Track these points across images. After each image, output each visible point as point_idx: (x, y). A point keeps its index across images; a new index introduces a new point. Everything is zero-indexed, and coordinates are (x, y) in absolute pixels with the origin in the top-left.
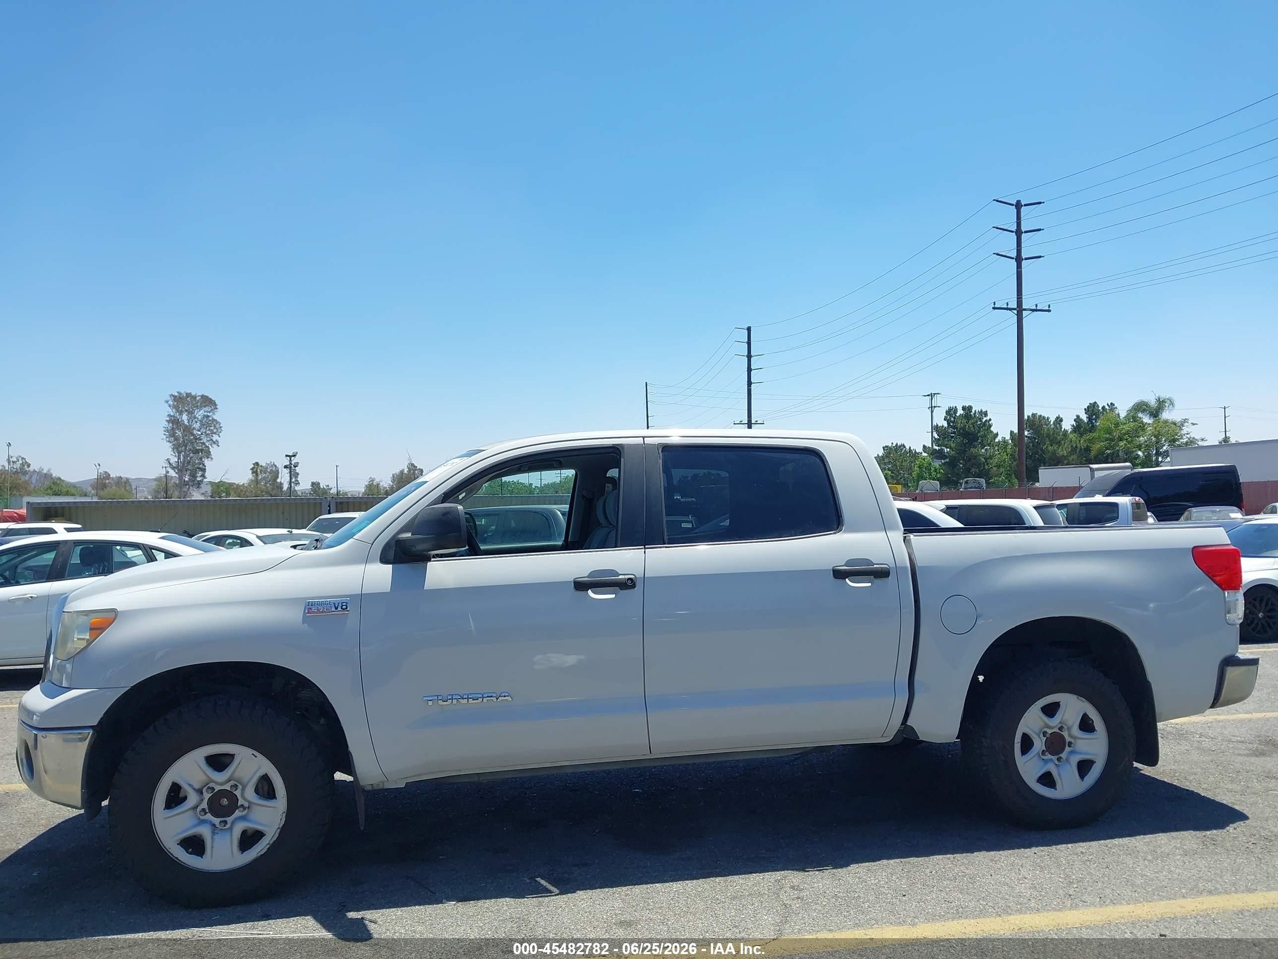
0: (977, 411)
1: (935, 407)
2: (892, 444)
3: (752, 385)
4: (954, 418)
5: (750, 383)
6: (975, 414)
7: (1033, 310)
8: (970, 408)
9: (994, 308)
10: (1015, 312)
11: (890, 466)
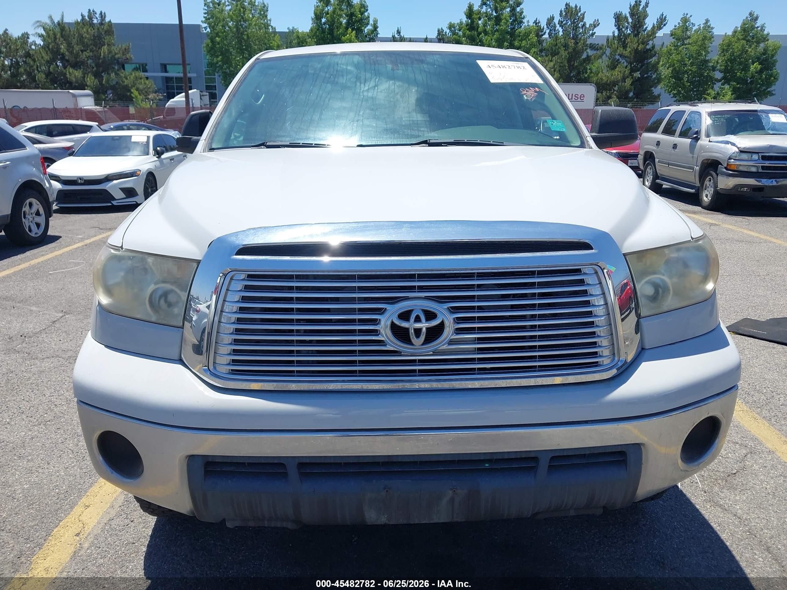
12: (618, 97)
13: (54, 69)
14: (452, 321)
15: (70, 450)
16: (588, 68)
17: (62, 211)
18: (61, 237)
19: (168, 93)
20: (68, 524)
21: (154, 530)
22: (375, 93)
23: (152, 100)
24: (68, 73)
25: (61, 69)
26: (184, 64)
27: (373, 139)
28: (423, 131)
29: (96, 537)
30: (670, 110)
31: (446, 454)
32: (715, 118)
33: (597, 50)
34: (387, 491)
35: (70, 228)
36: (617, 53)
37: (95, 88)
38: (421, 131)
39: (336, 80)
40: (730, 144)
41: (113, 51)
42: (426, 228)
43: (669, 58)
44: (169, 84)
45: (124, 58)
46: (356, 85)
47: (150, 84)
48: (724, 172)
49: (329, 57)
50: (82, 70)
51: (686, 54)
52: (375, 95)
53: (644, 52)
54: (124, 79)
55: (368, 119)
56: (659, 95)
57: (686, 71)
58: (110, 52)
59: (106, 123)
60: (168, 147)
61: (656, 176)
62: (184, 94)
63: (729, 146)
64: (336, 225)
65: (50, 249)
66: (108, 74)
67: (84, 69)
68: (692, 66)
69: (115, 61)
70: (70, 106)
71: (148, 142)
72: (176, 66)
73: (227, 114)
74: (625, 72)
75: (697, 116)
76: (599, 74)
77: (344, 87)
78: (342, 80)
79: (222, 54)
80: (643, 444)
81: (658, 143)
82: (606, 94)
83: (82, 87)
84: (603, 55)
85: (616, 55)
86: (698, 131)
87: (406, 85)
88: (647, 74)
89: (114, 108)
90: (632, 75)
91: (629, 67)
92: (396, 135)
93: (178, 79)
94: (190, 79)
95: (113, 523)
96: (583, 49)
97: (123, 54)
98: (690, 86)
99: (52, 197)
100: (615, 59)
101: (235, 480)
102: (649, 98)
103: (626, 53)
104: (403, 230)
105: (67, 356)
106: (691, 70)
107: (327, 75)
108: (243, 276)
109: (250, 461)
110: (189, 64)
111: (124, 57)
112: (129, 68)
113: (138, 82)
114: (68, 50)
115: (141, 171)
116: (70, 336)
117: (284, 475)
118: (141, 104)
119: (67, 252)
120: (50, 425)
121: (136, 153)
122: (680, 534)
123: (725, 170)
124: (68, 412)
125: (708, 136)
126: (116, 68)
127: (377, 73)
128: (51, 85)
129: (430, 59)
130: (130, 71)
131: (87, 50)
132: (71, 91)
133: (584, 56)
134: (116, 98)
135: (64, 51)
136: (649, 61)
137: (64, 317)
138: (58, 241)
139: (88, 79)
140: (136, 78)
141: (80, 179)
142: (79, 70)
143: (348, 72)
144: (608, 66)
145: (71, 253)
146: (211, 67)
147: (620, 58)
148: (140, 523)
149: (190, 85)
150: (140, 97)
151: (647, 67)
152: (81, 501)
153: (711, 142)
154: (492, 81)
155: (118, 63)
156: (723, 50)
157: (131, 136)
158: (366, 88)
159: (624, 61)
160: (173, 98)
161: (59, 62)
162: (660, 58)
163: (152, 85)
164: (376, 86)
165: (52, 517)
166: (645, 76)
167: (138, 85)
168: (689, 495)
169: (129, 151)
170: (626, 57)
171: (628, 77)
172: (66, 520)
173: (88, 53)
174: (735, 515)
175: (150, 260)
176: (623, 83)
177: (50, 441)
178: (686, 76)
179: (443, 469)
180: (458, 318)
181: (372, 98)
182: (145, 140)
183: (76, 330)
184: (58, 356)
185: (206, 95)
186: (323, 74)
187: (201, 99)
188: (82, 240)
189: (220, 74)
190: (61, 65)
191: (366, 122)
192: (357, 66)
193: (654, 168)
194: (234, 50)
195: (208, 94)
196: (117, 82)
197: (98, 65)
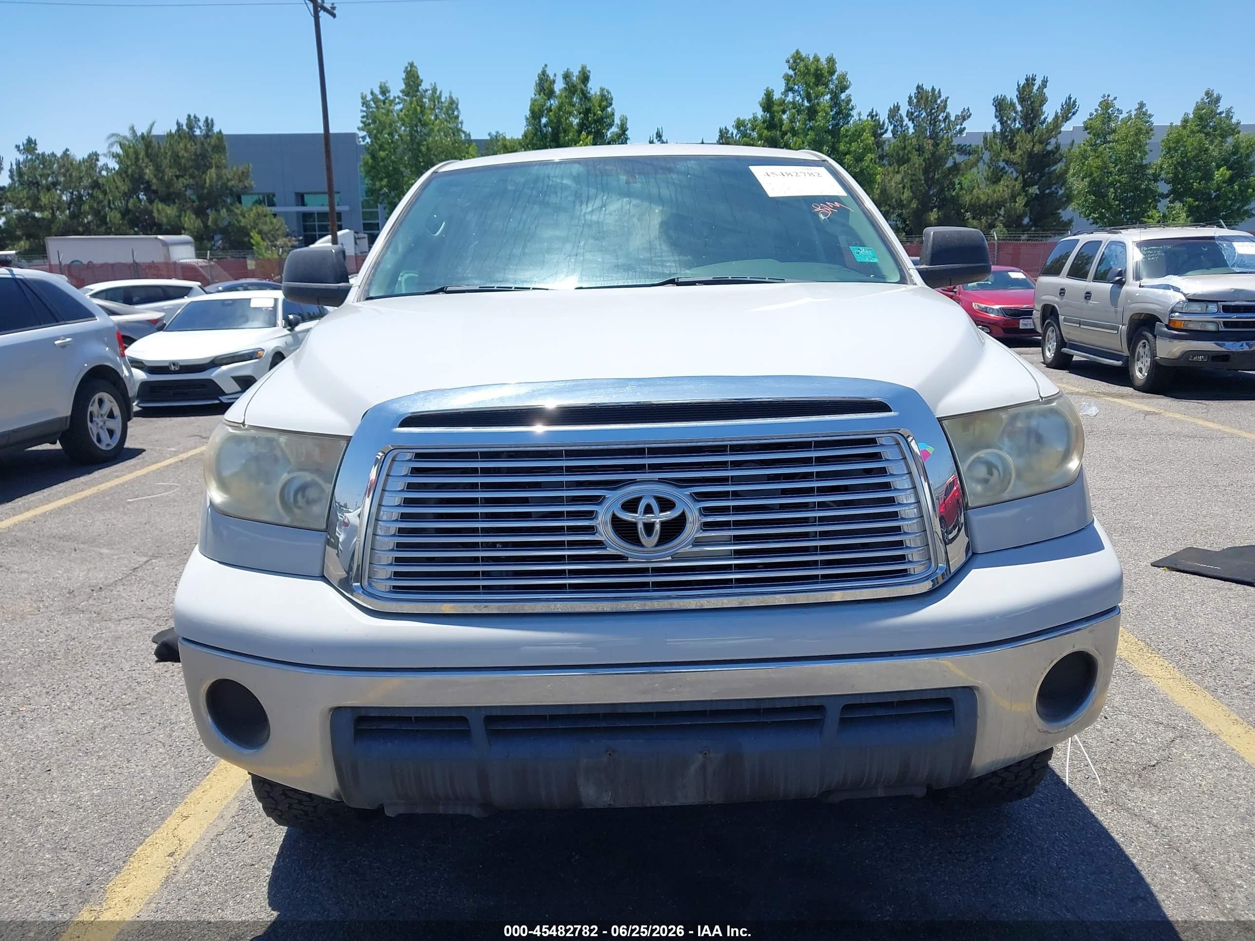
12: (1005, 226)
13: (134, 205)
14: (697, 513)
15: (160, 742)
16: (957, 182)
17: (146, 413)
18: (144, 450)
19: (305, 236)
20: (158, 841)
21: (282, 848)
22: (602, 216)
23: (282, 247)
24: (155, 211)
25: (145, 205)
26: (331, 192)
27: (598, 279)
28: (670, 266)
29: (198, 857)
30: (1078, 240)
31: (692, 701)
32: (1148, 250)
33: (970, 154)
34: (610, 754)
35: (157, 437)
36: (1001, 159)
37: (197, 232)
38: (666, 267)
39: (547, 198)
40: (1172, 290)
41: (225, 177)
42: (661, 385)
43: (1083, 164)
44: (308, 223)
45: (241, 187)
46: (574, 206)
47: (279, 224)
48: (1165, 333)
49: (536, 167)
50: (177, 205)
51: (1110, 157)
52: (601, 219)
53: (1044, 156)
54: (241, 218)
55: (591, 251)
56: (1070, 221)
57: (1112, 183)
58: (219, 177)
59: (213, 283)
60: (305, 314)
61: (1062, 343)
62: (329, 237)
63: (1171, 292)
64: (536, 385)
65: (127, 467)
66: (216, 210)
67: (180, 204)
68: (1121, 175)
69: (228, 191)
70: (159, 258)
71: (275, 307)
72: (318, 196)
73: (390, 249)
74: (1014, 186)
75: (1119, 249)
76: (975, 191)
77: (559, 209)
78: (553, 199)
79: (388, 175)
80: (977, 688)
81: (1062, 292)
82: (987, 222)
83: (176, 230)
84: (978, 161)
85: (999, 161)
86: (1121, 271)
87: (647, 204)
88: (1050, 189)
89: (225, 260)
90: (1026, 192)
91: (1020, 178)
92: (630, 273)
93: (322, 216)
94: (339, 215)
95: (222, 839)
96: (947, 153)
97: (240, 181)
98: (1119, 205)
99: (132, 391)
100: (997, 167)
101: (396, 742)
102: (1054, 226)
103: (1015, 157)
104: (627, 388)
105: (154, 616)
106: (1119, 181)
107: (534, 193)
108: (409, 456)
109: (418, 715)
110: (339, 193)
111: (241, 185)
112: (247, 200)
113: (261, 221)
114: (155, 176)
115: (263, 350)
116: (159, 588)
117: (466, 734)
118: (265, 255)
119: (153, 472)
120: (131, 710)
121: (256, 324)
122: (1063, 849)
123: (1166, 329)
124: (156, 691)
125: (1138, 277)
126: (229, 201)
127: (605, 188)
128: (130, 228)
129: (681, 166)
130: (250, 205)
131: (186, 175)
132: (160, 237)
133: (949, 164)
134: (227, 245)
135: (149, 177)
136: (1053, 169)
137: (150, 562)
138: (140, 456)
139: (186, 218)
140: (259, 215)
141: (174, 365)
142: (172, 205)
143: (564, 188)
144: (987, 179)
145: (159, 473)
146: (372, 194)
147: (1006, 166)
148: (262, 838)
149: (339, 223)
150: (264, 244)
151: (1049, 178)
152: (177, 809)
153: (1143, 286)
154: (771, 194)
155: (232, 194)
156: (1169, 149)
157: (250, 299)
158: (590, 209)
159: (1012, 169)
160: (313, 243)
161: (142, 193)
162: (1070, 164)
163: (282, 225)
164: (604, 205)
165: (134, 831)
166: (1047, 191)
167: (261, 226)
168: (1080, 795)
169: (247, 321)
170: (1015, 164)
171: (1019, 194)
172: (155, 835)
173: (186, 180)
174: (1149, 823)
175: (283, 439)
176: (1012, 204)
177: (131, 731)
178: (1112, 190)
179: (689, 723)
180: (705, 509)
181: (598, 223)
182: (271, 304)
183: (168, 580)
184: (141, 616)
185: (364, 238)
186: (529, 192)
187: (356, 243)
188: (175, 454)
189: (384, 205)
190: (145, 198)
191: (588, 256)
192: (577, 179)
193: (1057, 330)
194: (406, 169)
195: (366, 236)
196: (230, 222)
197: (201, 198)
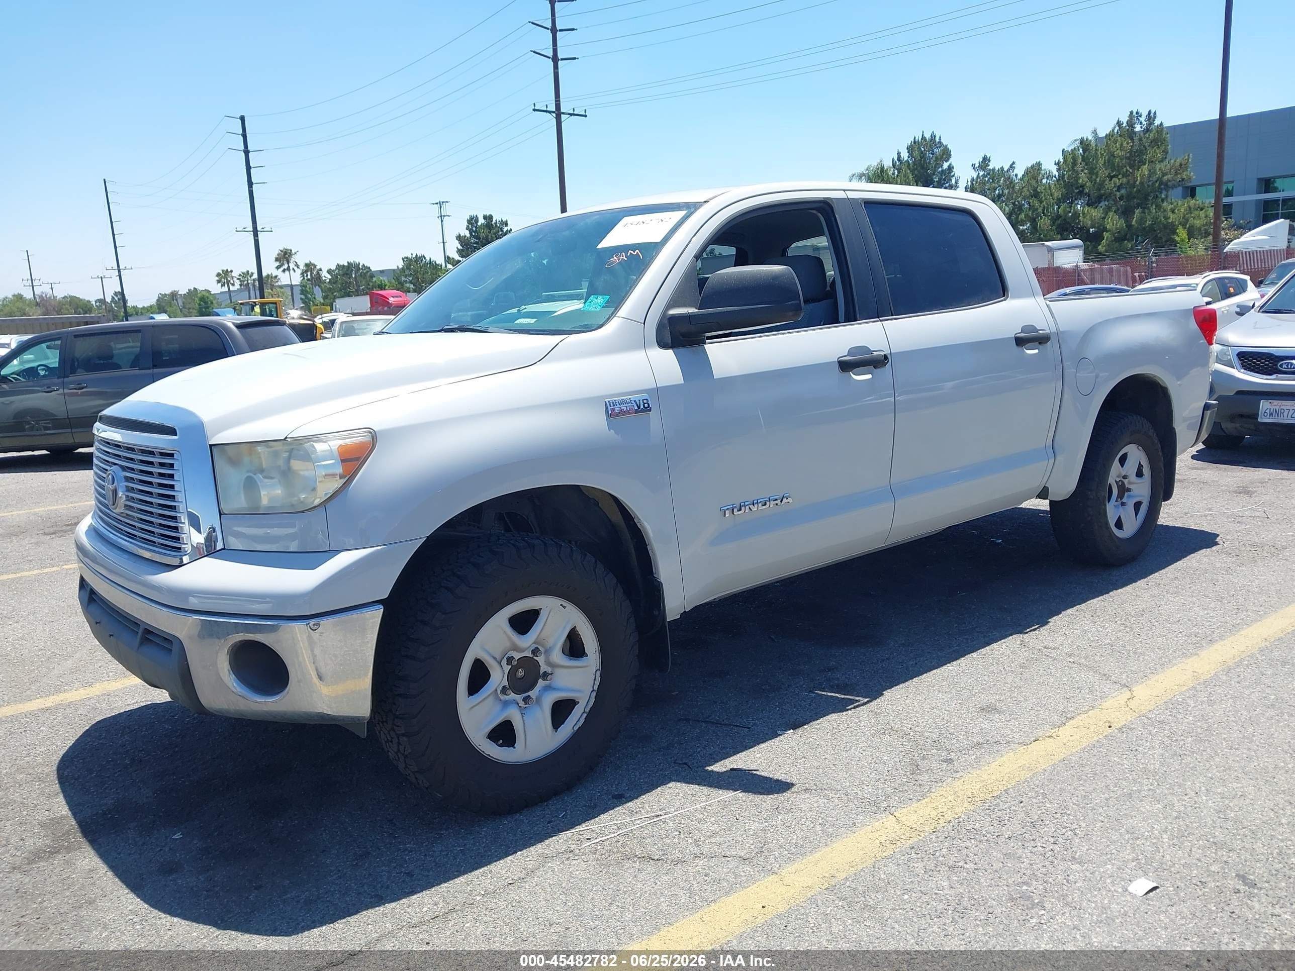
0: (498, 221)
1: (444, 216)
2: (412, 254)
3: (253, 186)
4: (476, 227)
5: (250, 184)
6: (496, 223)
7: (571, 115)
8: (491, 217)
9: (534, 110)
10: (554, 115)
11: (411, 279)
37: (1119, 233)
41: (1159, 172)
44: (1269, 212)
45: (1178, 180)
50: (1104, 207)
54: (1169, 214)
58: (1153, 173)
67: (1107, 205)
70: (1043, 265)
80: (179, 639)
93: (1288, 202)
97: (1177, 174)
114: (1089, 179)
131: (1119, 174)
132: (1046, 243)
135: (1083, 180)
142: (1098, 207)
150: (1190, 241)
154: (600, 246)
167: (1192, 221)
168: (546, 843)
173: (1119, 179)
196: (1156, 220)
197: (1130, 197)
